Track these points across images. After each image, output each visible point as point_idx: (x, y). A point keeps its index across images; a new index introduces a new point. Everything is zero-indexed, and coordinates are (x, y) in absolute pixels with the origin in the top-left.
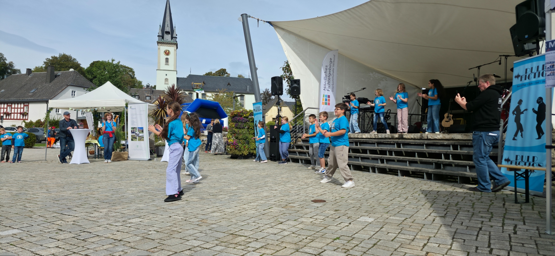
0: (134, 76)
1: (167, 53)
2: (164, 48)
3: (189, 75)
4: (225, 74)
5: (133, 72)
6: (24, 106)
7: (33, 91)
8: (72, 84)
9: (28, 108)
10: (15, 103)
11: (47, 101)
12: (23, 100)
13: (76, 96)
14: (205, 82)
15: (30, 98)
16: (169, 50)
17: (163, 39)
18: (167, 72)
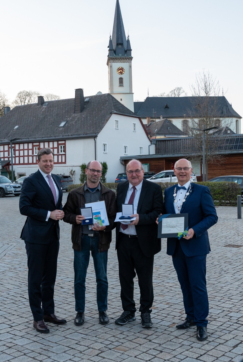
1: (121, 71)
2: (117, 65)
3: (147, 97)
6: (58, 145)
7: (62, 124)
8: (115, 112)
9: (65, 147)
10: (44, 141)
11: (95, 137)
12: (57, 138)
13: (119, 127)
14: (168, 106)
15: (66, 134)
16: (124, 68)
17: (115, 54)
18: (121, 96)
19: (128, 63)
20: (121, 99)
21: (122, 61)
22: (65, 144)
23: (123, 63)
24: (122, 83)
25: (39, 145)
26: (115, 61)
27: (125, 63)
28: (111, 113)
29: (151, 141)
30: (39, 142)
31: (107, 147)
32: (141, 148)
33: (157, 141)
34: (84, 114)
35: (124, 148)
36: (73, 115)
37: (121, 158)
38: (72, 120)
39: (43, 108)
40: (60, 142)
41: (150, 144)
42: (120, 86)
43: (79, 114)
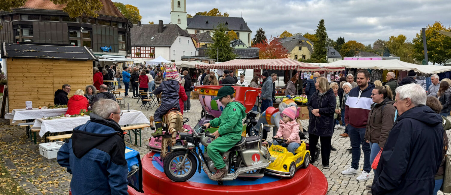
6: (151, 49)
7: (152, 38)
8: (180, 34)
9: (154, 50)
10: (143, 47)
11: (170, 47)
12: (150, 45)
13: (181, 42)
14: (208, 21)
15: (155, 44)
18: (179, 14)
20: (179, 16)
22: (154, 49)
24: (180, 5)
25: (140, 48)
28: (178, 35)
29: (197, 49)
30: (141, 47)
31: (175, 52)
32: (191, 52)
33: (199, 49)
34: (164, 34)
35: (183, 52)
36: (158, 34)
37: (182, 57)
38: (157, 36)
39: (141, 28)
40: (151, 48)
41: (196, 50)
42: (178, 7)
43: (161, 34)
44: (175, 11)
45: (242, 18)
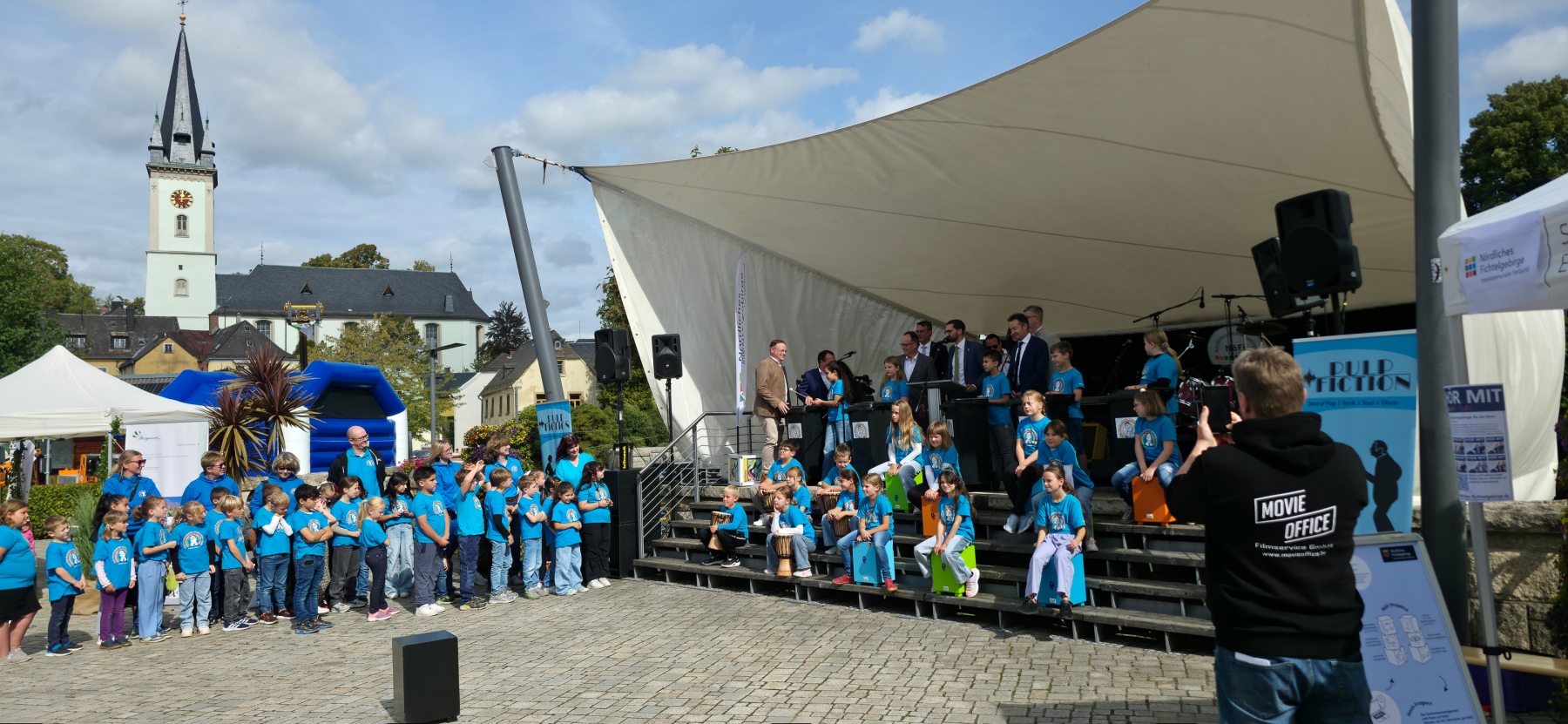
0: (64, 272)
1: (182, 200)
2: (167, 185)
3: (259, 266)
4: (373, 260)
5: (63, 260)
14: (311, 287)
16: (190, 192)
17: (169, 158)
18: (181, 259)
19: (202, 183)
20: (181, 267)
21: (186, 176)
23: (189, 182)
24: (185, 227)
26: (166, 175)
27: (195, 183)
42: (178, 235)
44: (161, 249)
45: (453, 276)
